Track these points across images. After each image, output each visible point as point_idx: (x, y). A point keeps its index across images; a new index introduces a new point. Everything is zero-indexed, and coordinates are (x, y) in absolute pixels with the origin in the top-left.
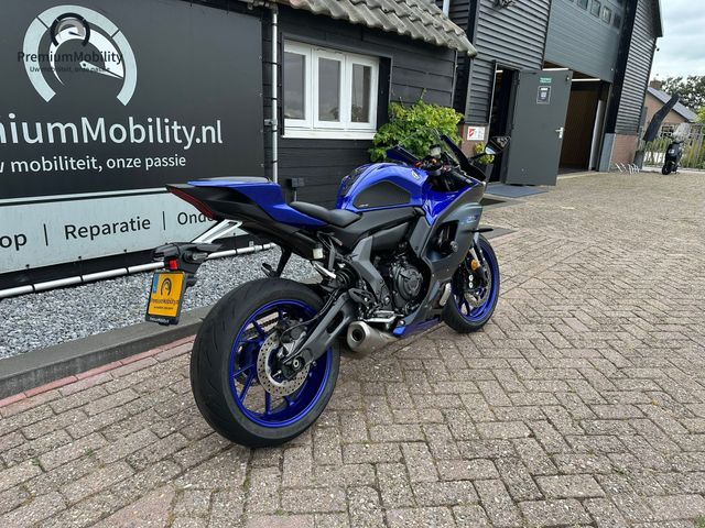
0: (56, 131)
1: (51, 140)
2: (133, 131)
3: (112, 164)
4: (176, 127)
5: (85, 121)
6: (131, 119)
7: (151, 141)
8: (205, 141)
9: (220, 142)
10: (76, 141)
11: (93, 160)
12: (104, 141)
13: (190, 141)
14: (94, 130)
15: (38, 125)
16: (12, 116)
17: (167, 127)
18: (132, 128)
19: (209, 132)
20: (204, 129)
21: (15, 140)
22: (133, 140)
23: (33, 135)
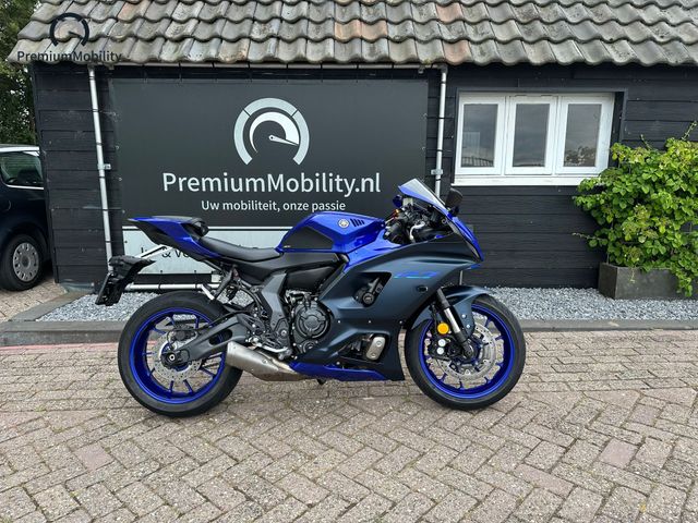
0: (251, 183)
1: (248, 190)
2: (304, 184)
3: (287, 207)
4: (338, 180)
5: (270, 176)
6: (303, 174)
7: (318, 190)
8: (363, 190)
9: (378, 190)
10: (263, 190)
11: (274, 204)
12: (282, 190)
13: (350, 191)
14: (276, 183)
15: (240, 180)
16: (225, 174)
17: (331, 180)
18: (303, 181)
19: (368, 184)
20: (364, 181)
21: (226, 190)
22: (303, 190)
23: (237, 186)
